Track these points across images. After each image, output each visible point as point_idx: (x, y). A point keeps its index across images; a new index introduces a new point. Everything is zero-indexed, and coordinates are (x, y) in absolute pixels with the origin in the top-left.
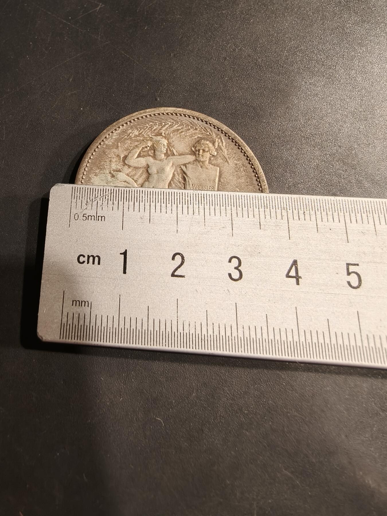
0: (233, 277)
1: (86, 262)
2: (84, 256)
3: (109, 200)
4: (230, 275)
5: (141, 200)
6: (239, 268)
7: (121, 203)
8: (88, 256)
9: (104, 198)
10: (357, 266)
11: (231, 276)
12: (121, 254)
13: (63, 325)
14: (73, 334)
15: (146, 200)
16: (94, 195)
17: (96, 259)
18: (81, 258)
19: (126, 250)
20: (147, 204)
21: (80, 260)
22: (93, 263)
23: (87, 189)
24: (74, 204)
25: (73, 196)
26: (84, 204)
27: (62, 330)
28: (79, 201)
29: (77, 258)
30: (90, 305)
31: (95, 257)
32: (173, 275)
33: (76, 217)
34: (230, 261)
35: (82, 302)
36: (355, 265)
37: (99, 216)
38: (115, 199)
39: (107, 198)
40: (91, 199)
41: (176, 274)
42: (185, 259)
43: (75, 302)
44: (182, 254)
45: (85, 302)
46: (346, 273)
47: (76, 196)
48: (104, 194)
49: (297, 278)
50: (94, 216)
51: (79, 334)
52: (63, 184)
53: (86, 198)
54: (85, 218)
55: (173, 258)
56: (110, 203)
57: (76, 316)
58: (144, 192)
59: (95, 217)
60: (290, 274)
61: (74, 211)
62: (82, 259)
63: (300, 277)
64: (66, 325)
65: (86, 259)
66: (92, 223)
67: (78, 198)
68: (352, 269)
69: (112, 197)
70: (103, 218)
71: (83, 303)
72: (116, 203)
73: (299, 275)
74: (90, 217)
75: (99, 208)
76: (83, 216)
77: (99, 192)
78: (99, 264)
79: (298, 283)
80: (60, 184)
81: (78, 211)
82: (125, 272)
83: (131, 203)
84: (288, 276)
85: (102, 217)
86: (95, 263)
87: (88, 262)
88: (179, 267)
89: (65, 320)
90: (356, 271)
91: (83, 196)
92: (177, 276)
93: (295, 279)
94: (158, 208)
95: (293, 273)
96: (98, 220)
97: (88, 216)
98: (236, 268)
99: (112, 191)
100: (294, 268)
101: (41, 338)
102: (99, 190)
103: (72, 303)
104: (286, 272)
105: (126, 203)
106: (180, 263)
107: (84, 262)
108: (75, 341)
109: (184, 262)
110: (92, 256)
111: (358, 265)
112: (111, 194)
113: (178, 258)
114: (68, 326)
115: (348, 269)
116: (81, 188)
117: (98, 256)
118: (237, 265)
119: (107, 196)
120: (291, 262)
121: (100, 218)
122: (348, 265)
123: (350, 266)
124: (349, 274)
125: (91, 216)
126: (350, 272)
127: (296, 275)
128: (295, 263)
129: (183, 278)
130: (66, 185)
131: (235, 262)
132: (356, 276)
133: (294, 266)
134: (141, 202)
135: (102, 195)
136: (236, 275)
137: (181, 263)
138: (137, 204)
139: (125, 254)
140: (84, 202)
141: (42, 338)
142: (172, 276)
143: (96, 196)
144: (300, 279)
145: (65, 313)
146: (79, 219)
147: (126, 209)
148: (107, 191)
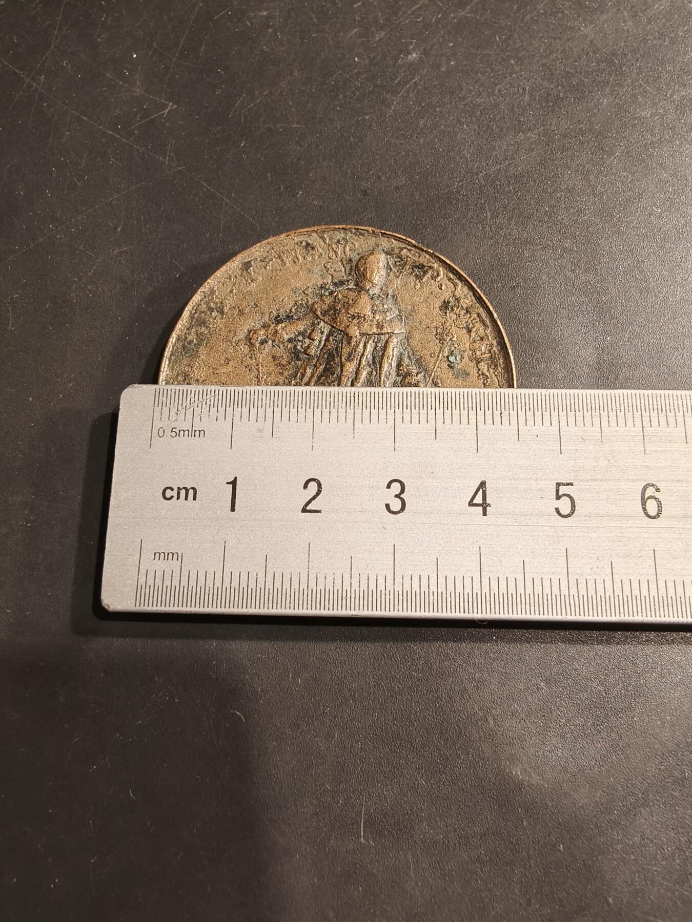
0: (392, 508)
2: (172, 489)
3: (212, 406)
4: (387, 506)
5: (260, 404)
6: (402, 496)
7: (229, 410)
8: (179, 488)
9: (204, 403)
10: (570, 486)
11: (389, 507)
12: (227, 483)
13: (139, 587)
14: (155, 598)
15: (268, 404)
16: (188, 400)
17: (190, 493)
18: (168, 491)
19: (236, 478)
20: (270, 411)
21: (166, 495)
22: (186, 499)
23: (177, 391)
24: (157, 415)
25: (156, 403)
26: (173, 414)
27: (138, 596)
28: (166, 410)
29: (162, 492)
30: (180, 558)
31: (189, 490)
32: (304, 510)
33: (161, 433)
34: (388, 487)
35: (168, 554)
36: (568, 484)
37: (195, 431)
38: (220, 404)
39: (208, 403)
40: (184, 406)
41: (308, 508)
42: (322, 486)
43: (157, 555)
44: (318, 480)
45: (173, 554)
46: (555, 497)
47: (160, 402)
48: (204, 398)
49: (484, 506)
50: (188, 431)
51: (164, 599)
52: (141, 386)
53: (176, 406)
54: (174, 434)
55: (305, 487)
56: (213, 410)
57: (159, 574)
58: (264, 393)
59: (190, 432)
60: (475, 502)
61: (158, 425)
62: (169, 493)
64: (144, 587)
65: (175, 493)
66: (184, 440)
67: (164, 404)
68: (563, 490)
69: (216, 401)
70: (202, 432)
71: (171, 555)
72: (221, 410)
73: (488, 502)
74: (182, 432)
75: (196, 419)
76: (172, 431)
77: (197, 395)
78: (195, 499)
80: (136, 385)
81: (165, 424)
82: (233, 509)
83: (245, 410)
84: (471, 504)
85: (200, 431)
86: (189, 499)
87: (178, 498)
88: (314, 498)
89: (142, 581)
90: (568, 493)
91: (172, 401)
92: (310, 511)
93: (481, 508)
94: (286, 414)
95: (479, 499)
96: (195, 436)
97: (180, 431)
98: (396, 496)
99: (217, 393)
100: (481, 492)
101: (107, 607)
102: (197, 392)
103: (153, 556)
104: (469, 500)
105: (238, 411)
106: (314, 493)
107: (172, 497)
108: (157, 608)
109: (321, 491)
110: (185, 488)
111: (572, 484)
112: (215, 397)
113: (313, 486)
114: (148, 588)
115: (557, 491)
116: (169, 391)
117: (193, 488)
118: (398, 492)
119: (208, 401)
121: (197, 433)
122: (558, 485)
123: (561, 487)
124: (558, 497)
125: (184, 431)
126: (560, 494)
127: (483, 503)
128: (483, 485)
129: (319, 514)
130: (145, 386)
131: (396, 487)
132: (568, 499)
133: (481, 490)
134: (260, 406)
135: (200, 399)
136: (396, 505)
137: (317, 493)
138: (253, 411)
139: (234, 483)
140: (174, 410)
141: (109, 607)
142: (302, 512)
143: (192, 401)
145: (143, 571)
146: (165, 436)
147: (237, 419)
148: (209, 393)
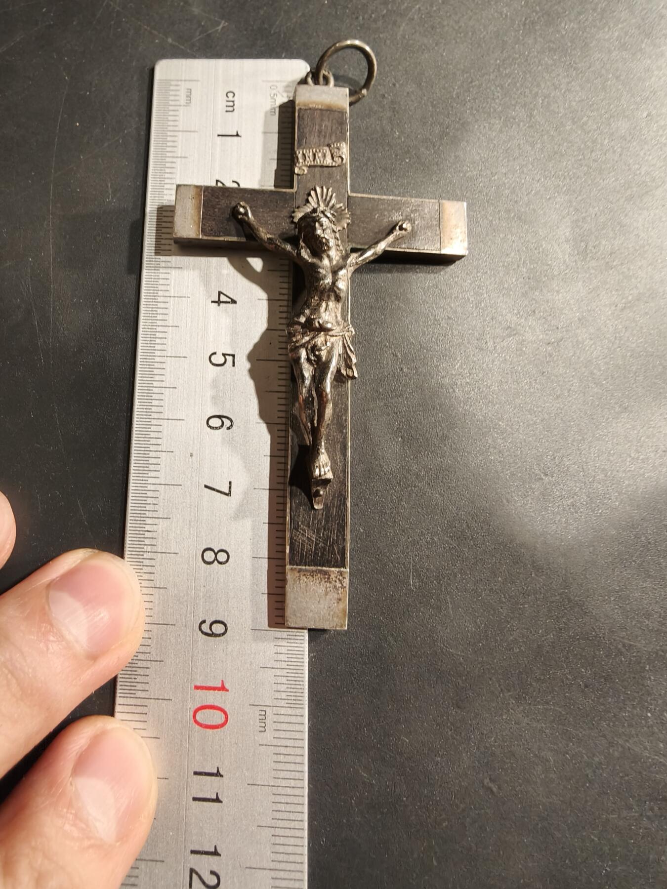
1: (228, 99)
63: (219, 305)
79: (212, 302)
120: (235, 299)
144: (217, 304)
